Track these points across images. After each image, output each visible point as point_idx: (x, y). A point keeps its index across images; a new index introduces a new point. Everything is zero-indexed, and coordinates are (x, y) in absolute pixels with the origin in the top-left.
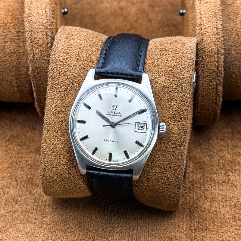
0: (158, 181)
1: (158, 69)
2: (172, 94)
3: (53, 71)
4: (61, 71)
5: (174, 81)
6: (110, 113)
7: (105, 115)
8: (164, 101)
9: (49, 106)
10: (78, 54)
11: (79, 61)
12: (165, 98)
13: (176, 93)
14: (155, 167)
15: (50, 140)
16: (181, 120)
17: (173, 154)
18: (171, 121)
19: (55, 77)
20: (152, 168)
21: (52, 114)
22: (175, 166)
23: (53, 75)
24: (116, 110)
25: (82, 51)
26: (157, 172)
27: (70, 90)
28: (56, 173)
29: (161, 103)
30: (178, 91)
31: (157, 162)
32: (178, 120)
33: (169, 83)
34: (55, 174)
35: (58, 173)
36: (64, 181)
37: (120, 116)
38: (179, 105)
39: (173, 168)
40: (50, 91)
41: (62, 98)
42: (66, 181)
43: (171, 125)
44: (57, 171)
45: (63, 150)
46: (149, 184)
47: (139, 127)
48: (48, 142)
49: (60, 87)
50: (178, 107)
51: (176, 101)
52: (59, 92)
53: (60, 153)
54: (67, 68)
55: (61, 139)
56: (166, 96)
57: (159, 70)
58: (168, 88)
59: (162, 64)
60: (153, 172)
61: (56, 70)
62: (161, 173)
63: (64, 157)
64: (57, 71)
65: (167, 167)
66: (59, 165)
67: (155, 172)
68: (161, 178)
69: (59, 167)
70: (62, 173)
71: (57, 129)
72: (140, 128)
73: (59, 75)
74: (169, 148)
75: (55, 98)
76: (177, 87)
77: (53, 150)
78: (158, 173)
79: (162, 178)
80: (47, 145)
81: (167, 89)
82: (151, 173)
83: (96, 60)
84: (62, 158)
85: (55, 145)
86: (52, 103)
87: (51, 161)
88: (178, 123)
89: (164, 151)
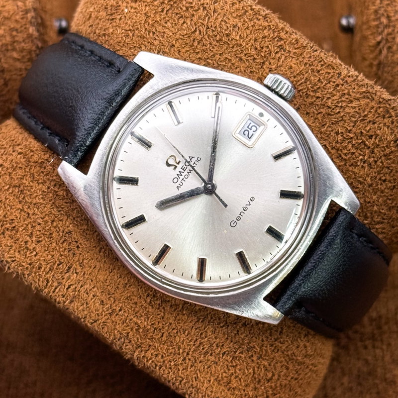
0: (388, 168)
1: (144, 30)
2: (215, 27)
3: (13, 261)
4: (26, 242)
5: (187, 9)
6: (180, 180)
7: (178, 193)
8: (220, 55)
9: (86, 313)
10: (9, 188)
11: (25, 191)
12: (213, 48)
13: (216, 19)
14: (354, 156)
15: (162, 356)
16: (282, 42)
17: (347, 98)
18: (272, 64)
19: (30, 264)
20: (352, 165)
21: (106, 317)
22: (376, 111)
23: (23, 266)
24: (179, 162)
25: (8, 177)
26: (366, 158)
27: (78, 247)
28: (243, 384)
29: (221, 61)
30: (214, 12)
31: (344, 145)
32: (278, 47)
33: (188, 21)
34: (244, 390)
35: (245, 381)
36: (271, 379)
37: (198, 160)
38: (248, 28)
39: (377, 118)
40: (54, 292)
41: (84, 274)
42: (273, 375)
43: (282, 68)
44: (240, 379)
45: (203, 338)
46: (382, 192)
47: (246, 133)
48: (164, 361)
49: (58, 265)
50: (248, 32)
51: (234, 27)
52: (67, 275)
53: (203, 349)
54: (25, 226)
55: (174, 327)
56: (211, 44)
57: (146, 29)
58: (195, 31)
59: (137, 16)
60: (363, 167)
61: (17, 254)
62: (373, 149)
63: (217, 346)
64: (19, 252)
65: (368, 129)
66: (230, 368)
67: (364, 163)
68: (383, 158)
69: (232, 370)
70: (251, 371)
71: (148, 325)
72: (251, 132)
73: (30, 253)
74: (330, 100)
75: (75, 290)
76: (204, 8)
77: (189, 359)
78: (369, 158)
79: (385, 156)
80: (170, 368)
81: (198, 32)
82: (361, 173)
83: (44, 155)
84: (217, 351)
85: (179, 350)
86: (83, 305)
87: (210, 381)
88: (284, 51)
89: (329, 114)
